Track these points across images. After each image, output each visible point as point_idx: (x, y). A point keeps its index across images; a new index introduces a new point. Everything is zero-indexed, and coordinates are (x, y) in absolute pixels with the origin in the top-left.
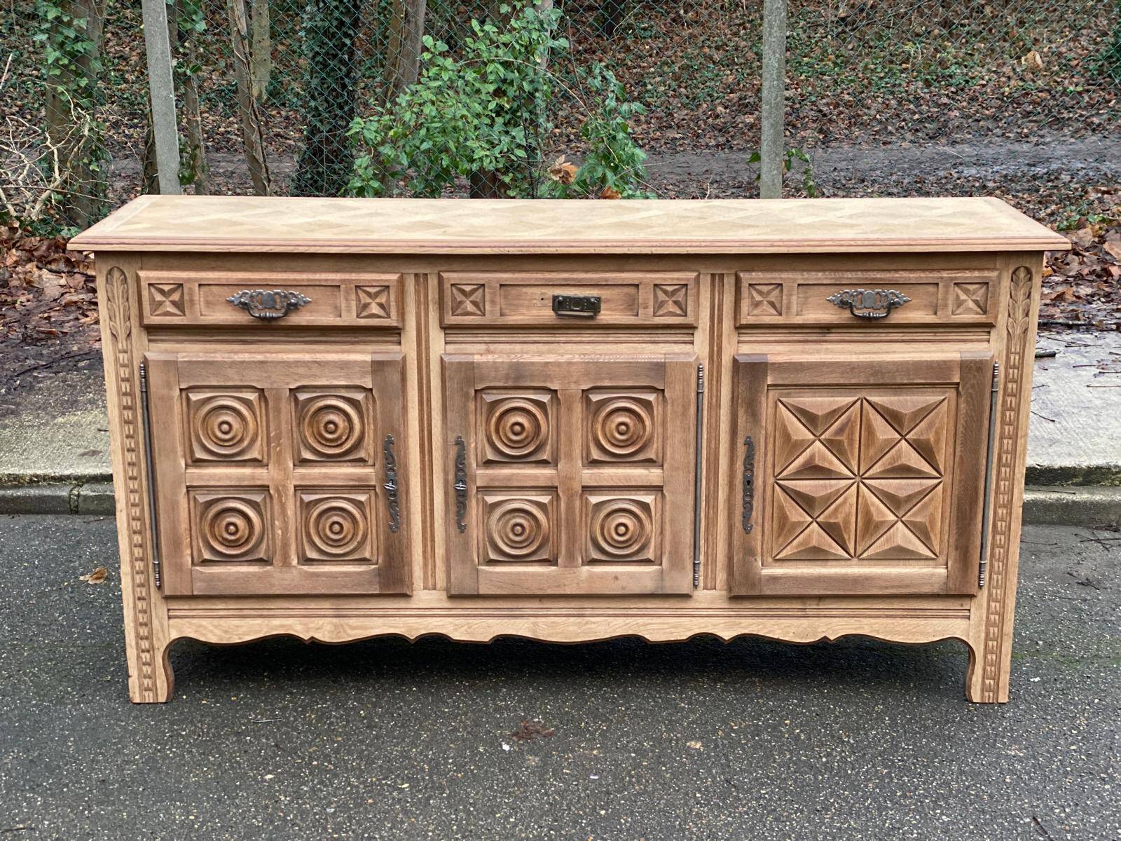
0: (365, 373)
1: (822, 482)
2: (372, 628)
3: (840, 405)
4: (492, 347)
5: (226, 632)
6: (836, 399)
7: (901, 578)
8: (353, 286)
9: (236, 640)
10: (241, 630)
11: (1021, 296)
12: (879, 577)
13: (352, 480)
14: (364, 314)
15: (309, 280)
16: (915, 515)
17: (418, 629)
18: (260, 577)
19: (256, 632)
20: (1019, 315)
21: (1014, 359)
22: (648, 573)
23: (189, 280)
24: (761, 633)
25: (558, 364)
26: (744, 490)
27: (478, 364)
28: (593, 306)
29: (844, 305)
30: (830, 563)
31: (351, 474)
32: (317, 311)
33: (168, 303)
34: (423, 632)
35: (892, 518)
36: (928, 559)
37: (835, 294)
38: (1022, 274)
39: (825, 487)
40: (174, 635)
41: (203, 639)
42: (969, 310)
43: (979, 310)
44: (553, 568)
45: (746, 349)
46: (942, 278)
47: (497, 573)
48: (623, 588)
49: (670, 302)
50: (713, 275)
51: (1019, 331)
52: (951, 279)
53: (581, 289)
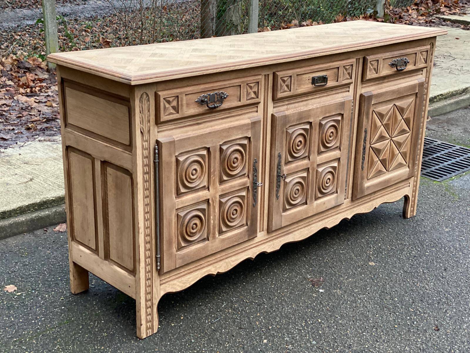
0: (248, 129)
1: (382, 142)
2: (240, 259)
3: (389, 109)
4: (289, 106)
5: (184, 283)
6: (388, 106)
7: (398, 175)
8: (246, 84)
9: (188, 285)
10: (190, 280)
12: (394, 177)
13: (240, 186)
14: (249, 98)
15: (229, 84)
16: (403, 149)
17: (256, 253)
18: (203, 248)
19: (196, 279)
21: (427, 80)
22: (334, 198)
23: (181, 93)
25: (313, 109)
26: (363, 152)
27: (288, 115)
28: (326, 79)
29: (392, 65)
30: (381, 176)
31: (240, 183)
32: (231, 101)
33: (171, 108)
34: (258, 253)
35: (398, 152)
36: (405, 165)
37: (391, 62)
39: (383, 144)
40: (162, 293)
41: (174, 291)
42: (422, 63)
44: (306, 206)
46: (418, 50)
47: (288, 215)
48: (326, 207)
49: (347, 73)
50: (356, 59)
52: (420, 50)
53: (321, 72)
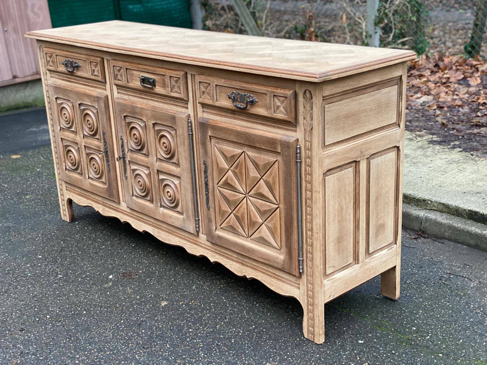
0: (95, 101)
1: (233, 193)
3: (236, 153)
6: (235, 149)
7: (265, 254)
9: (82, 204)
11: (308, 108)
12: (257, 251)
14: (94, 74)
16: (269, 222)
18: (81, 181)
20: (308, 118)
21: (308, 144)
22: (180, 219)
24: (223, 264)
25: (144, 109)
26: (205, 188)
28: (153, 83)
32: (83, 71)
35: (260, 221)
36: (276, 248)
37: (229, 92)
38: (308, 95)
39: (234, 195)
40: (68, 197)
42: (281, 112)
43: (285, 113)
44: (153, 205)
45: (206, 116)
46: (268, 91)
47: (137, 201)
48: (173, 223)
49: (176, 86)
50: (191, 74)
51: (309, 129)
52: (272, 92)
53: (149, 74)
